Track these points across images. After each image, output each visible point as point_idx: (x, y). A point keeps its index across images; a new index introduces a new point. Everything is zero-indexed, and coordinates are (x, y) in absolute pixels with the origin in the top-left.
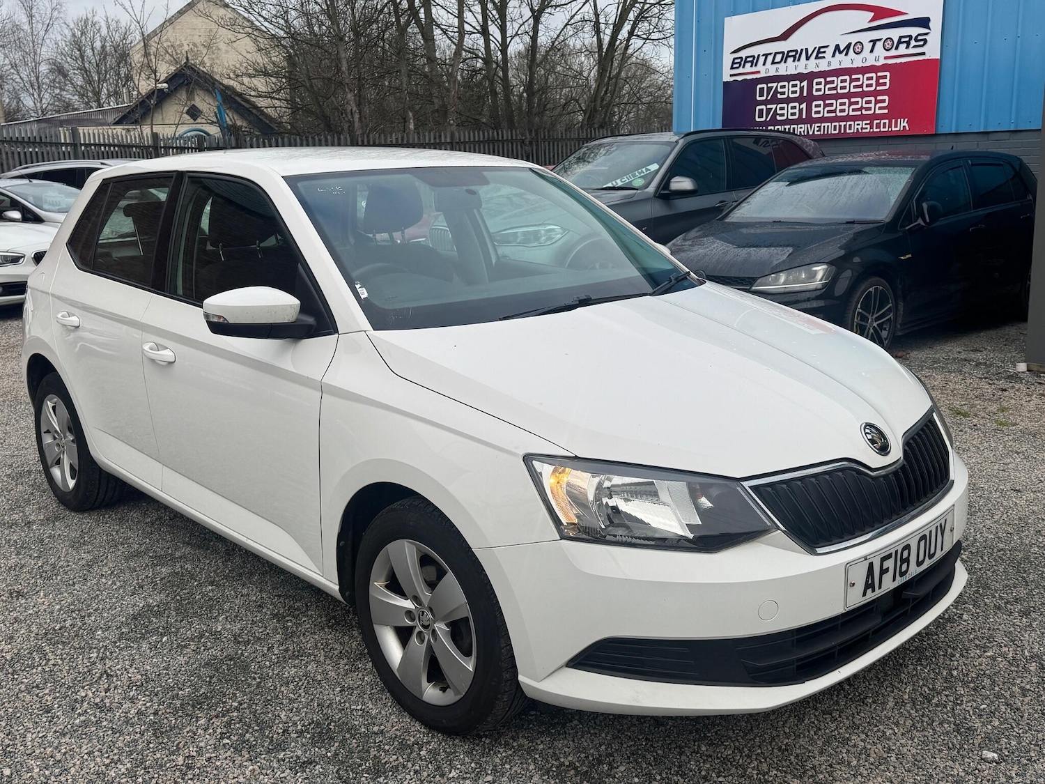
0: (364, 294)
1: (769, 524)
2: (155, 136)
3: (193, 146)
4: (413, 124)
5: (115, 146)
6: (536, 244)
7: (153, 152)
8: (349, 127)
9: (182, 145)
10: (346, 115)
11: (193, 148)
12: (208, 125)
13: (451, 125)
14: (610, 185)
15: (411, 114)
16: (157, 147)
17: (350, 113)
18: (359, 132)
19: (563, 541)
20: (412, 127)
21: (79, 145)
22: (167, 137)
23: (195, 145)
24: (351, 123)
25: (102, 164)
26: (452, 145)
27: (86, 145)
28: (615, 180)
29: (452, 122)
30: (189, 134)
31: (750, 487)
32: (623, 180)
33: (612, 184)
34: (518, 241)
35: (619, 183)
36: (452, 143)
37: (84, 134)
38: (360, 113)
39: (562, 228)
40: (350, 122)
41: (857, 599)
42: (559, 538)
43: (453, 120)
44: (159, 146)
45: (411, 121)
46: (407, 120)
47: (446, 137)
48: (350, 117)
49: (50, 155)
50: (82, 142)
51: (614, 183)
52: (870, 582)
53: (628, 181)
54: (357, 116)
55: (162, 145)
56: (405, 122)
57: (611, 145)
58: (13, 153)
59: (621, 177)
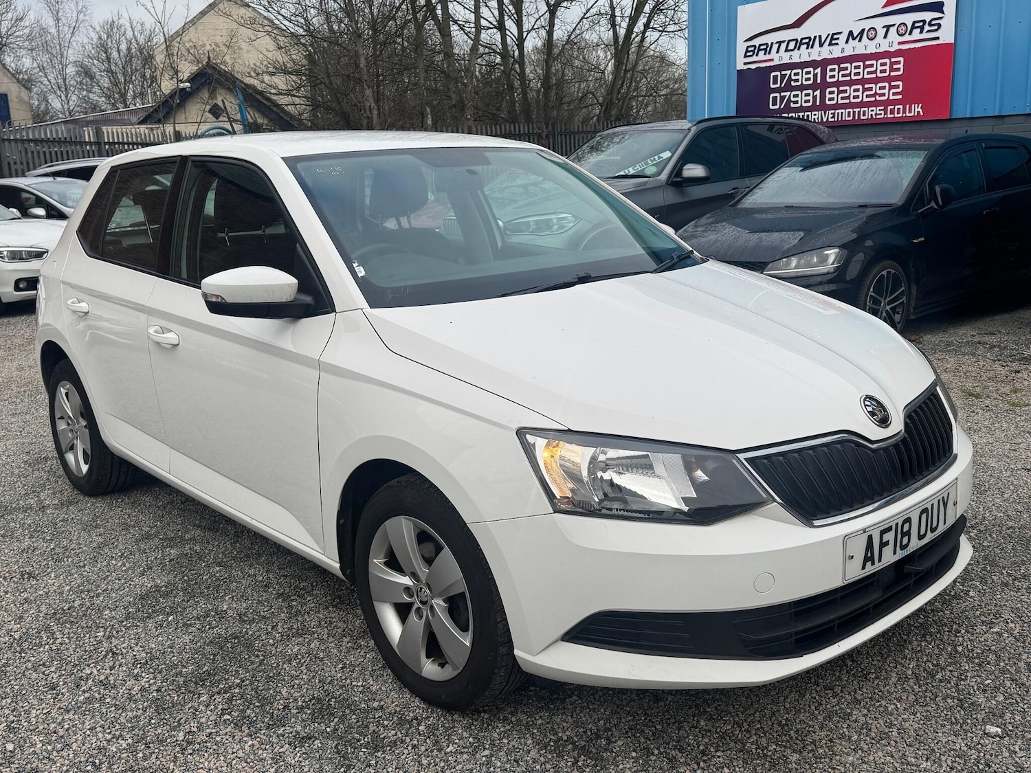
0: (361, 272)
1: (765, 496)
2: (178, 134)
4: (430, 119)
5: (138, 144)
6: (548, 233)
10: (365, 111)
13: (469, 120)
14: (622, 173)
15: (428, 110)
17: (368, 109)
19: (556, 514)
21: (103, 144)
22: (190, 135)
24: (370, 118)
27: (109, 143)
28: (627, 168)
29: (469, 116)
30: (211, 132)
31: (745, 459)
32: (635, 168)
33: (625, 172)
34: (530, 229)
35: (632, 171)
37: (108, 133)
38: (378, 109)
39: (574, 216)
40: (368, 118)
41: (855, 572)
42: (552, 511)
43: (471, 115)
45: (429, 116)
46: (425, 115)
48: (368, 113)
49: (75, 154)
50: (106, 141)
52: (869, 555)
53: (640, 169)
54: (375, 112)
56: (423, 117)
57: (624, 133)
58: (38, 152)
59: (633, 165)
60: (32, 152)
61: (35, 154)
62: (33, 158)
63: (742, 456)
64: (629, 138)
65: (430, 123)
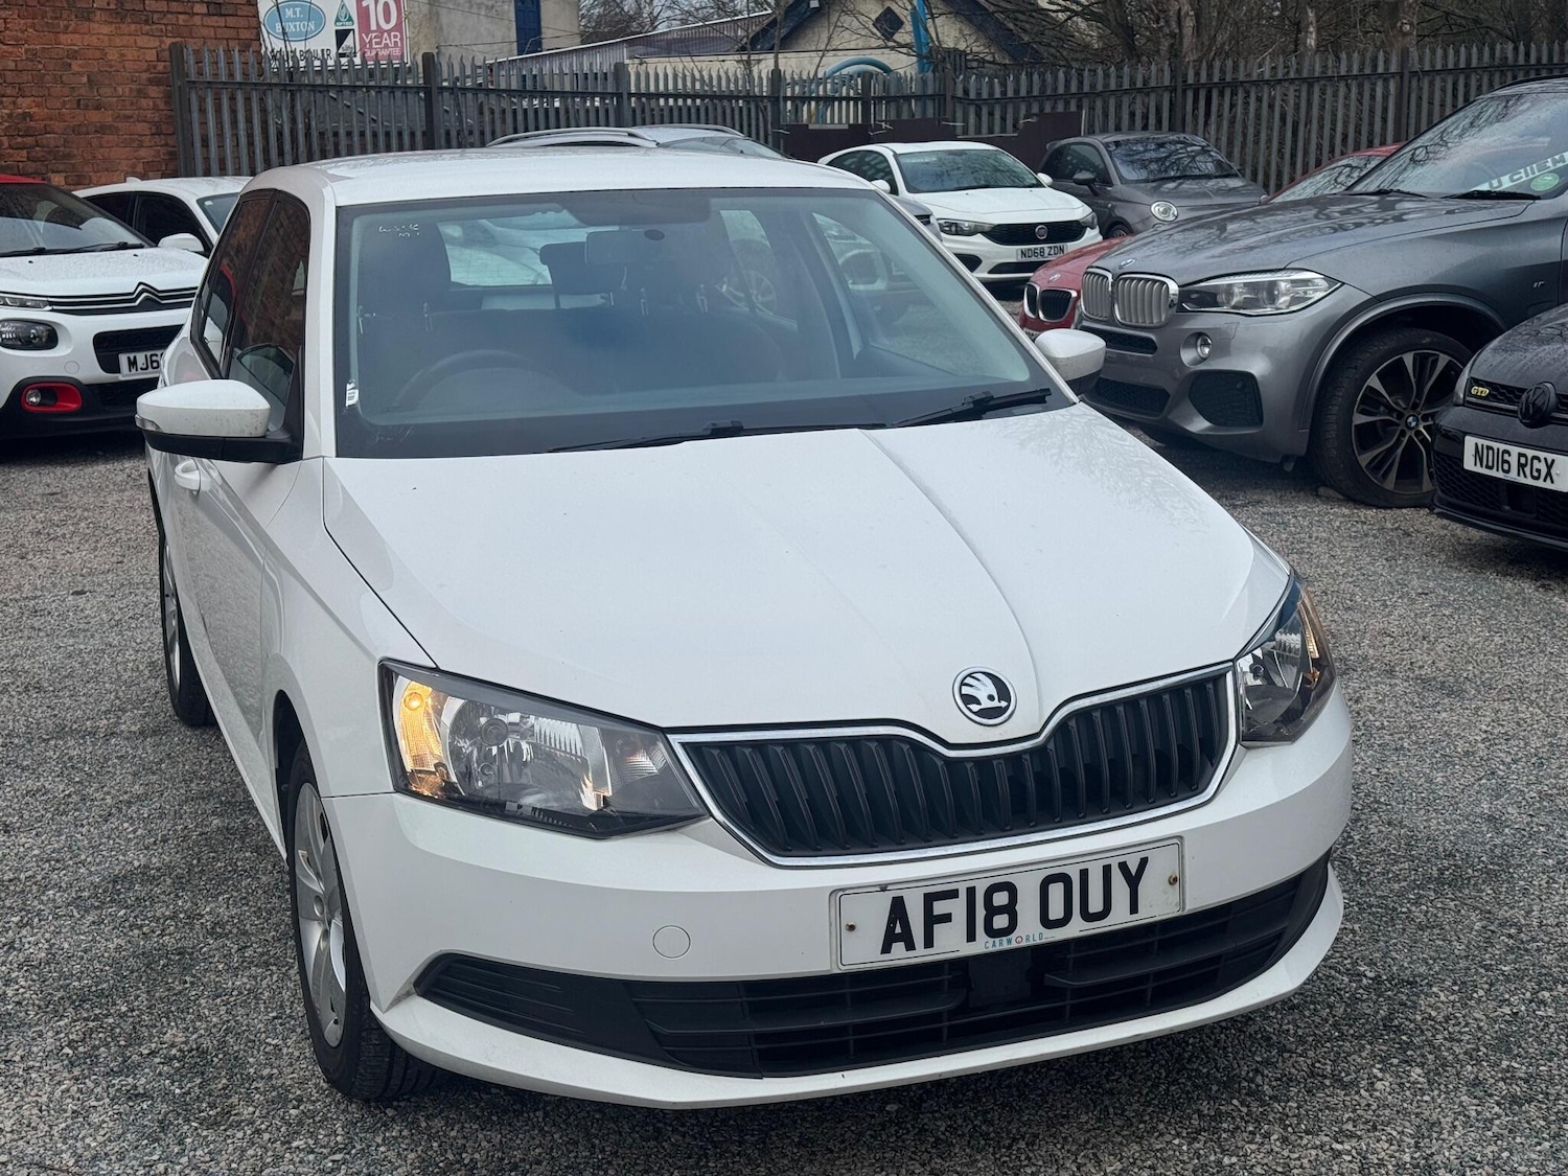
0: (353, 397)
1: (695, 804)
2: (776, 76)
3: (852, 93)
4: (1314, 36)
5: (694, 97)
6: (1269, 310)
7: (769, 109)
8: (1172, 45)
9: (829, 93)
10: (1167, 22)
11: (852, 99)
12: (886, 51)
13: (1405, 34)
14: (1485, 187)
15: (1311, 15)
16: (778, 98)
17: (1175, 18)
18: (1191, 57)
19: (398, 796)
20: (1311, 41)
21: (625, 97)
22: (800, 77)
23: (856, 92)
24: (1176, 37)
25: (631, 135)
26: (1402, 77)
27: (639, 95)
28: (1498, 176)
29: (1408, 27)
30: (845, 71)
31: (683, 745)
32: (1516, 177)
33: (1491, 185)
34: (1233, 303)
35: (1506, 184)
36: (1401, 75)
37: (638, 75)
38: (1198, 16)
40: (1173, 35)
41: (864, 952)
42: (392, 790)
43: (1411, 24)
44: (782, 95)
45: (1311, 29)
46: (1302, 25)
47: (1387, 62)
48: (1174, 25)
50: (633, 90)
51: (1495, 183)
52: (898, 930)
53: (1524, 179)
54: (1189, 23)
55: (789, 94)
56: (1299, 31)
57: (1520, 96)
58: (504, 111)
59: (1513, 171)
60: (492, 112)
61: (497, 115)
62: (493, 121)
63: (674, 739)
64: (1528, 109)
65: (1313, 43)
